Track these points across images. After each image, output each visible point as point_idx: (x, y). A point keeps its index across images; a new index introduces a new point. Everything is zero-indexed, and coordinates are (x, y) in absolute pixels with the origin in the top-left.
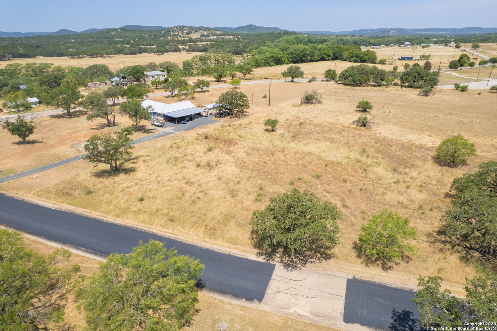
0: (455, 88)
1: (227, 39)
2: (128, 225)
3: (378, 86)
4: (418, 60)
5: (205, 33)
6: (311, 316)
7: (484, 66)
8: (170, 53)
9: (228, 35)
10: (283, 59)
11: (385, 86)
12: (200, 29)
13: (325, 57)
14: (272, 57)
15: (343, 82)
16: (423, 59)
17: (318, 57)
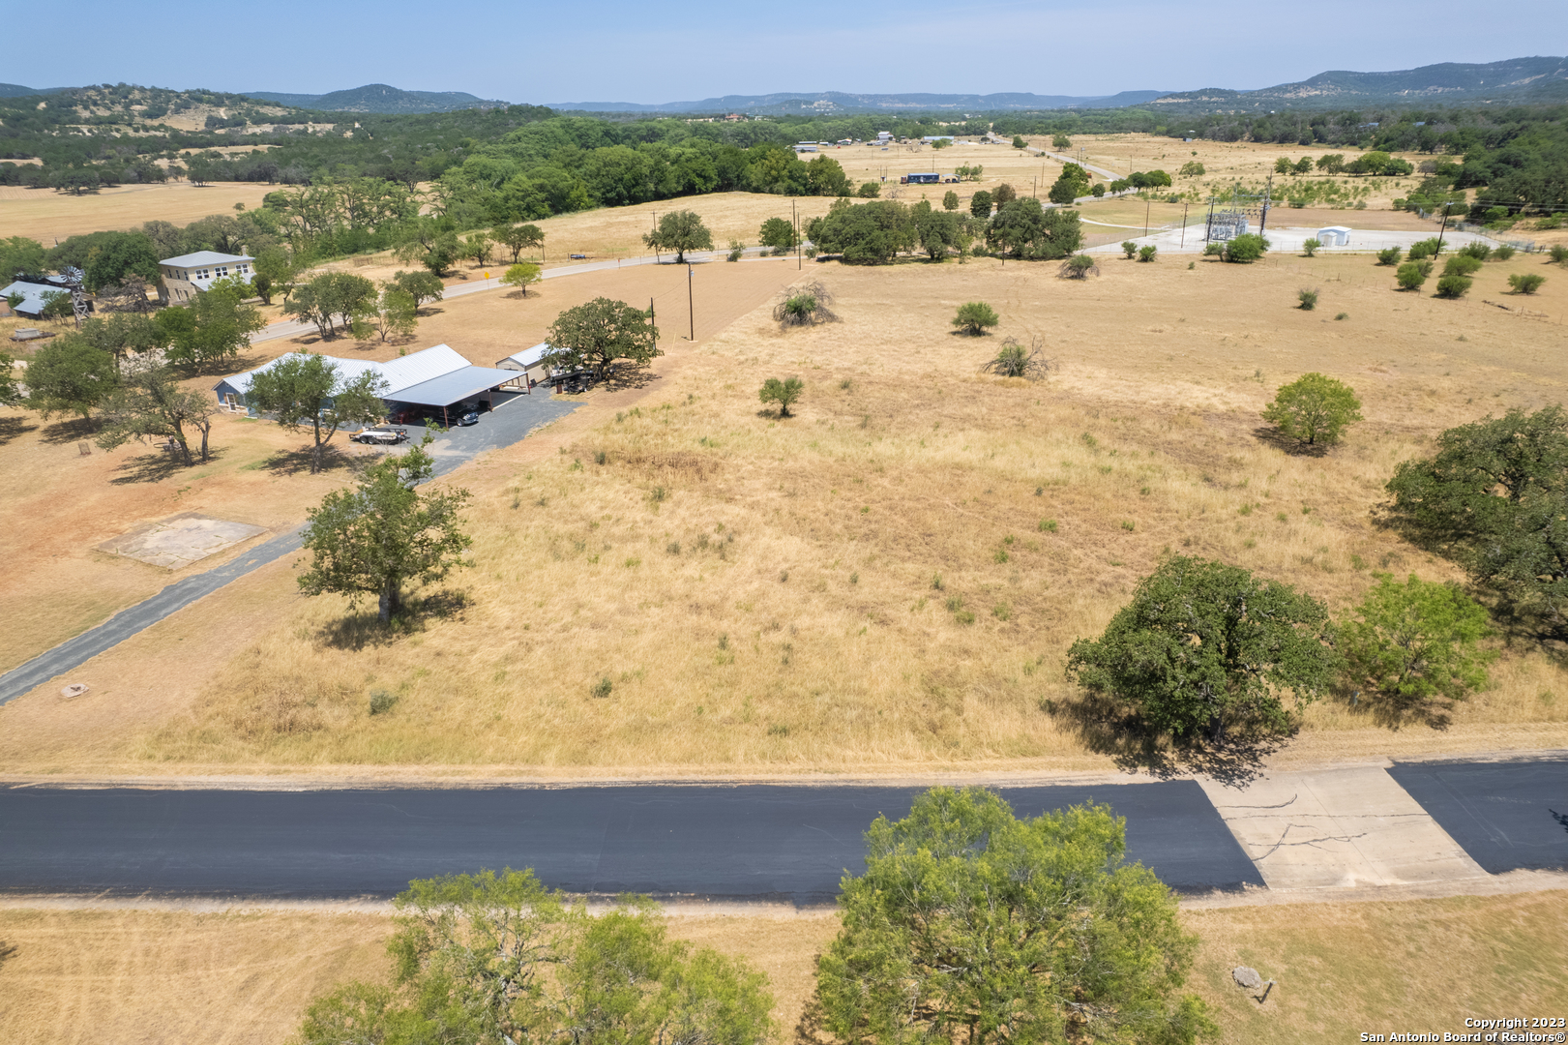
0: (1125, 255)
1: (315, 132)
2: (644, 778)
3: (936, 257)
4: (954, 181)
5: (223, 113)
6: (1406, 883)
7: (1123, 193)
8: (125, 187)
9: (317, 121)
10: (573, 194)
11: (957, 260)
12: (197, 98)
13: (698, 181)
14: (541, 188)
15: (838, 255)
16: (964, 178)
17: (678, 182)
